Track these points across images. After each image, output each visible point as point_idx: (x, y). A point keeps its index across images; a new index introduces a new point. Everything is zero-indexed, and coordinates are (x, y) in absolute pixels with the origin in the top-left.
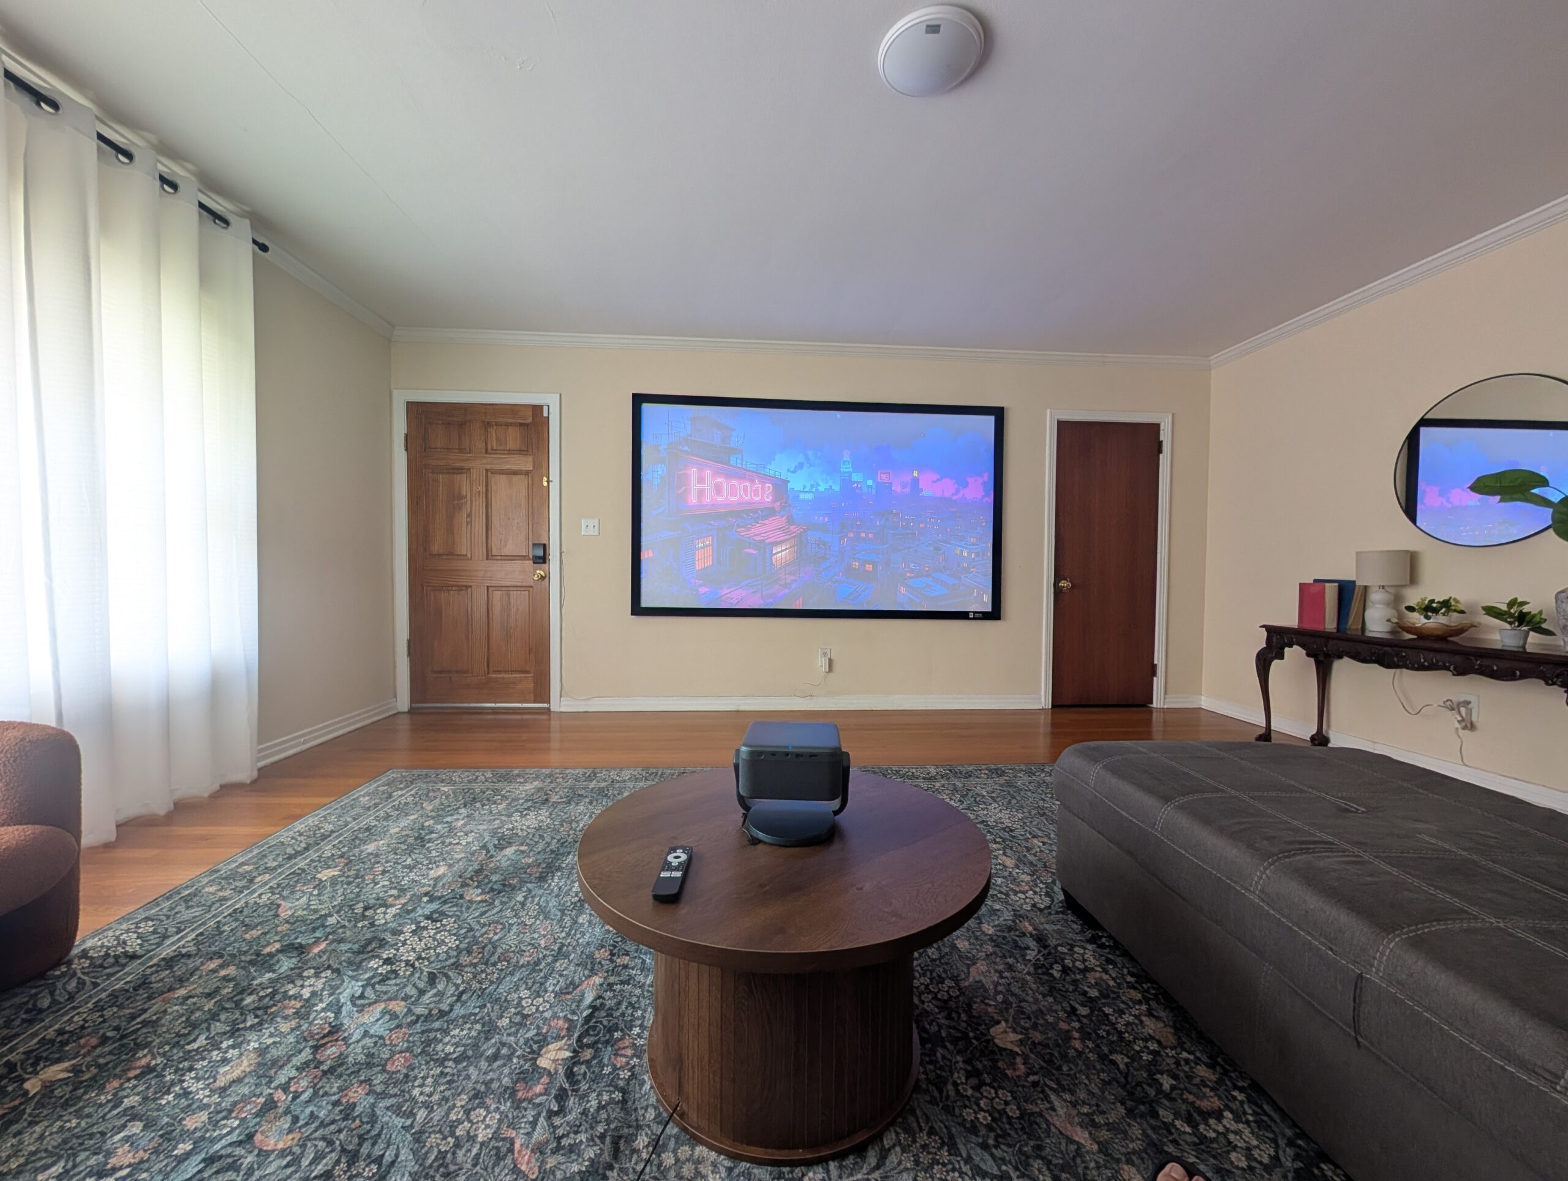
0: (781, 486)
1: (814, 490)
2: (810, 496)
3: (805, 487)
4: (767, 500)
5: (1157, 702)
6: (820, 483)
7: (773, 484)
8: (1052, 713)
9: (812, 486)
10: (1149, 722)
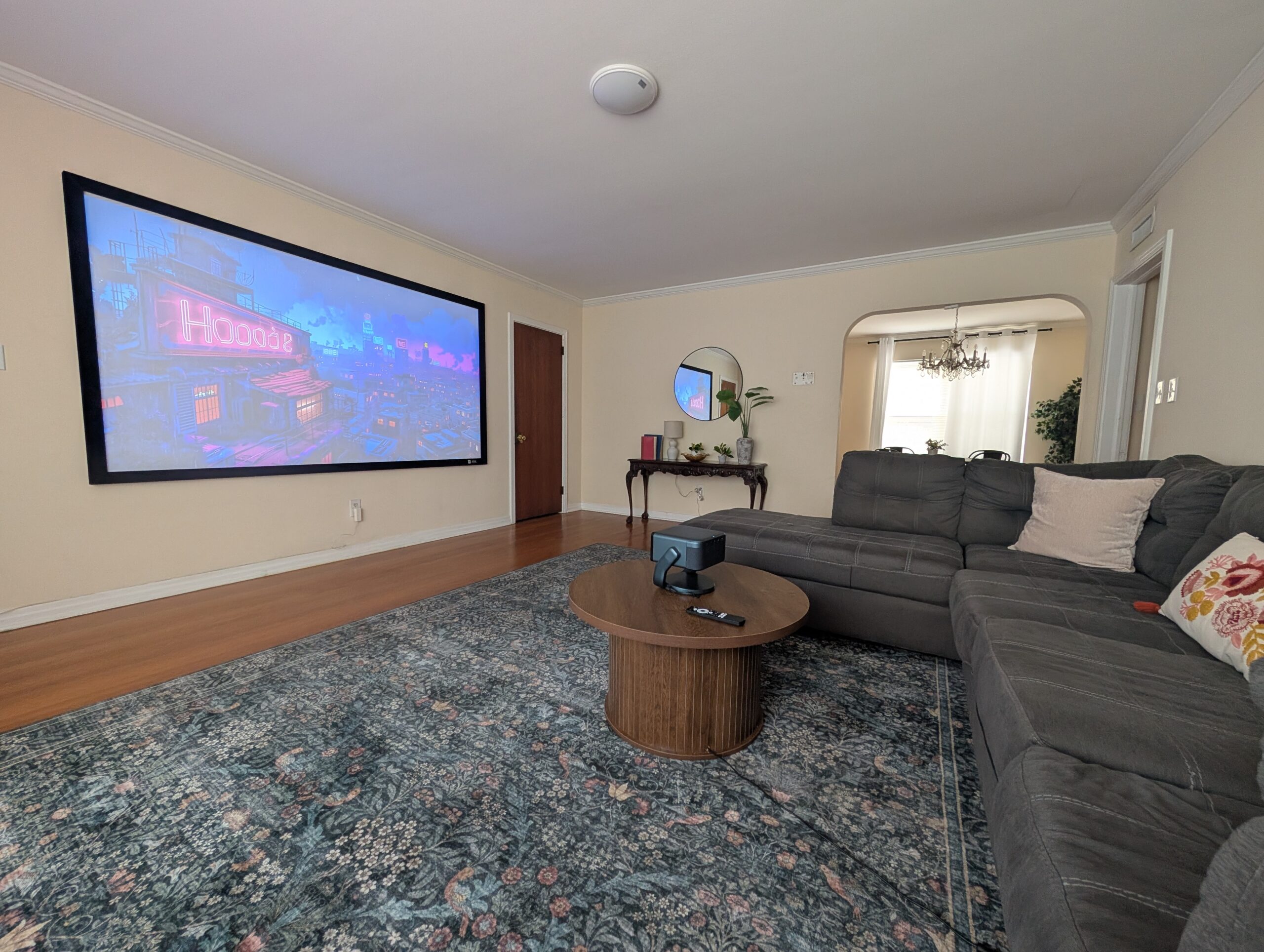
0: (301, 338)
1: (338, 347)
2: (334, 353)
3: (328, 343)
4: (287, 351)
5: (564, 510)
6: (344, 340)
7: (293, 336)
8: (517, 527)
9: (336, 343)
10: (560, 524)
